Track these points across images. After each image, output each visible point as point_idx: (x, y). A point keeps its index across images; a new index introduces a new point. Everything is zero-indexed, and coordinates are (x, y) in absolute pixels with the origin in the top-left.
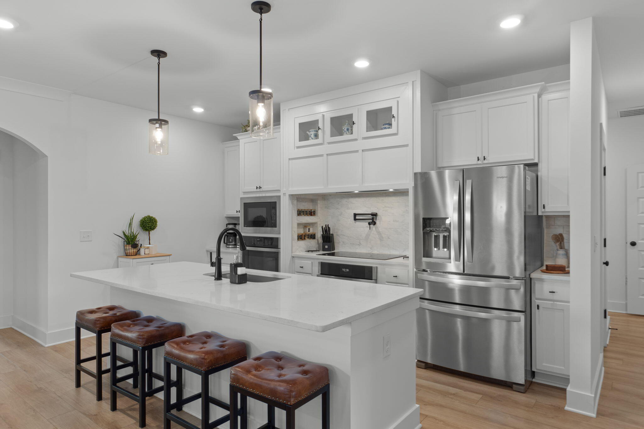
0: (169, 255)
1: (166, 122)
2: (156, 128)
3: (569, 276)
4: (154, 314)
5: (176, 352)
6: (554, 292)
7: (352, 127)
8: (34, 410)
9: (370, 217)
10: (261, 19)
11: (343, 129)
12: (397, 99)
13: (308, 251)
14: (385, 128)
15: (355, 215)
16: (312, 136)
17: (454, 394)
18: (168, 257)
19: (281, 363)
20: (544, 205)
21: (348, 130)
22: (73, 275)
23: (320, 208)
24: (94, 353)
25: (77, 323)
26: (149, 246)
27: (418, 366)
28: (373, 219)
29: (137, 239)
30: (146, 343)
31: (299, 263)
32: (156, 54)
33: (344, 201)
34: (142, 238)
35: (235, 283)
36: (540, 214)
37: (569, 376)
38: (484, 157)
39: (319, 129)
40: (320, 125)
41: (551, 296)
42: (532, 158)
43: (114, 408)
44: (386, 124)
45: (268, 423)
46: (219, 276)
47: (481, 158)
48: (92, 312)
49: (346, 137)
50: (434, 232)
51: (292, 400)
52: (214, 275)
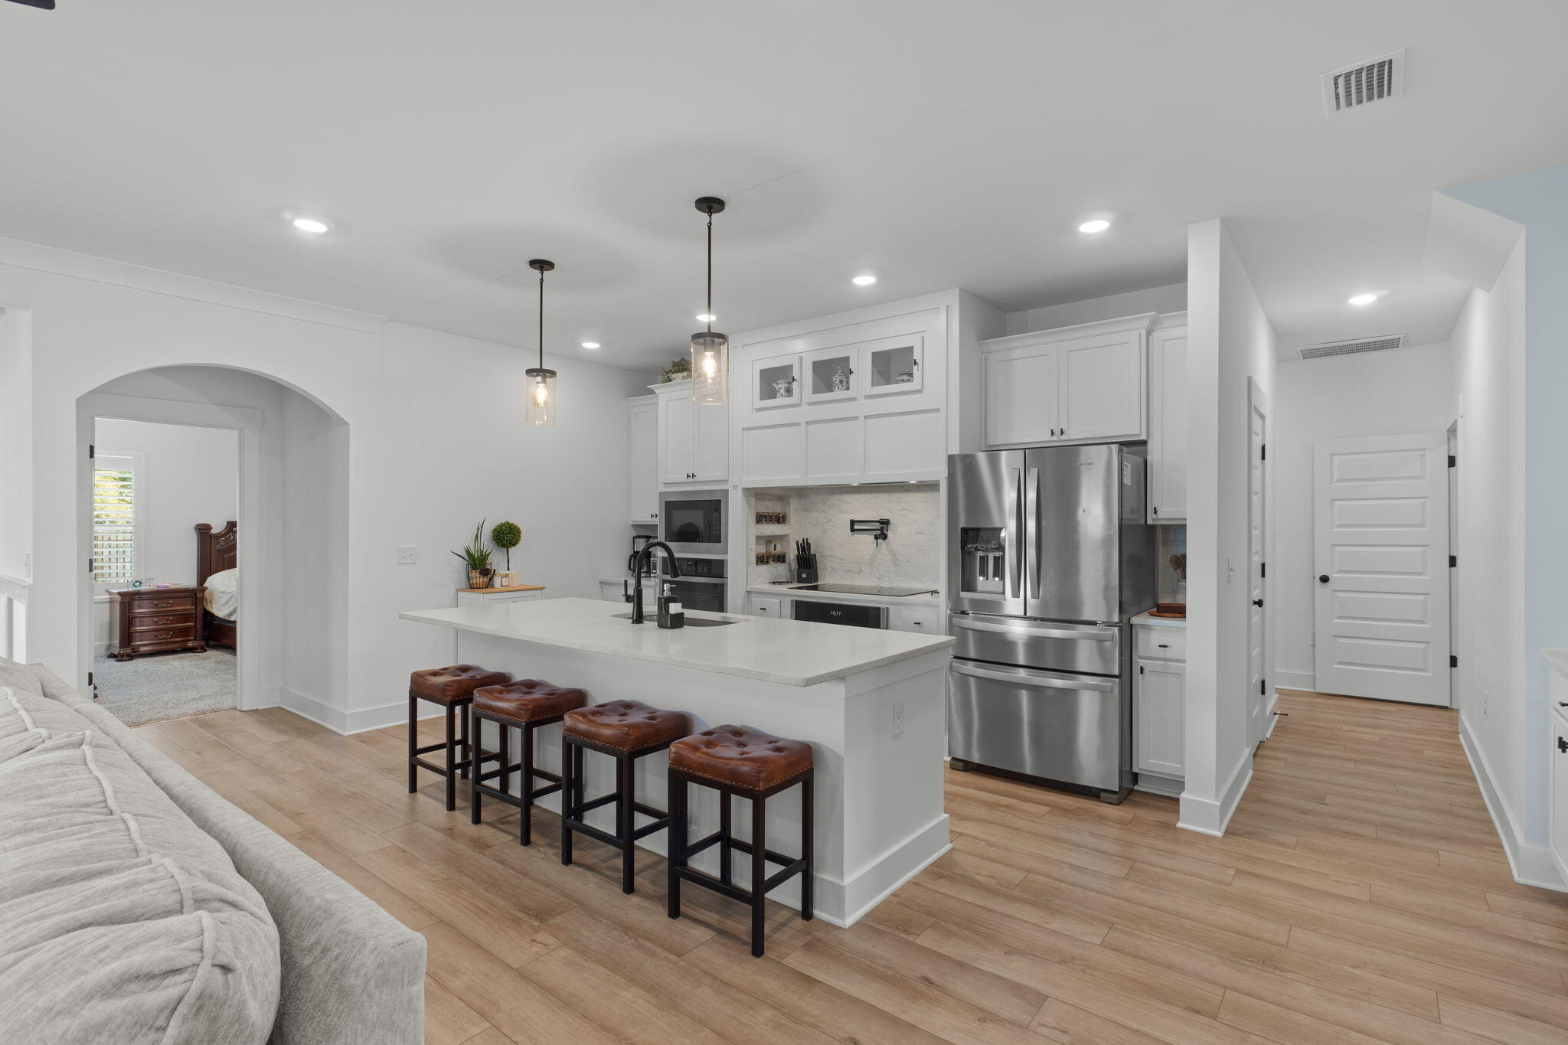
0: (541, 589)
1: (553, 373)
2: (538, 383)
3: (1185, 621)
4: (534, 677)
5: (583, 726)
6: (1166, 646)
7: (848, 378)
8: (354, 822)
9: (878, 526)
10: (710, 223)
11: (834, 380)
12: (923, 334)
13: (774, 583)
14: (903, 381)
15: (853, 522)
16: (782, 391)
17: (1007, 806)
18: (540, 591)
19: (741, 739)
20: (1155, 508)
21: (841, 382)
22: (404, 615)
23: (793, 511)
24: (443, 739)
25: (411, 692)
26: (507, 572)
27: (953, 768)
28: (882, 529)
29: (488, 561)
30: (531, 717)
31: (758, 601)
32: (538, 265)
33: (835, 499)
34: (496, 560)
35: (666, 627)
36: (1150, 522)
37: (1184, 777)
38: (1062, 429)
39: (794, 380)
40: (796, 374)
41: (1161, 652)
42: (1137, 432)
43: (477, 820)
44: (904, 374)
45: (721, 831)
46: (639, 617)
47: (1057, 431)
48: (435, 674)
49: (838, 394)
50: (979, 550)
51: (761, 784)
52: (631, 616)
